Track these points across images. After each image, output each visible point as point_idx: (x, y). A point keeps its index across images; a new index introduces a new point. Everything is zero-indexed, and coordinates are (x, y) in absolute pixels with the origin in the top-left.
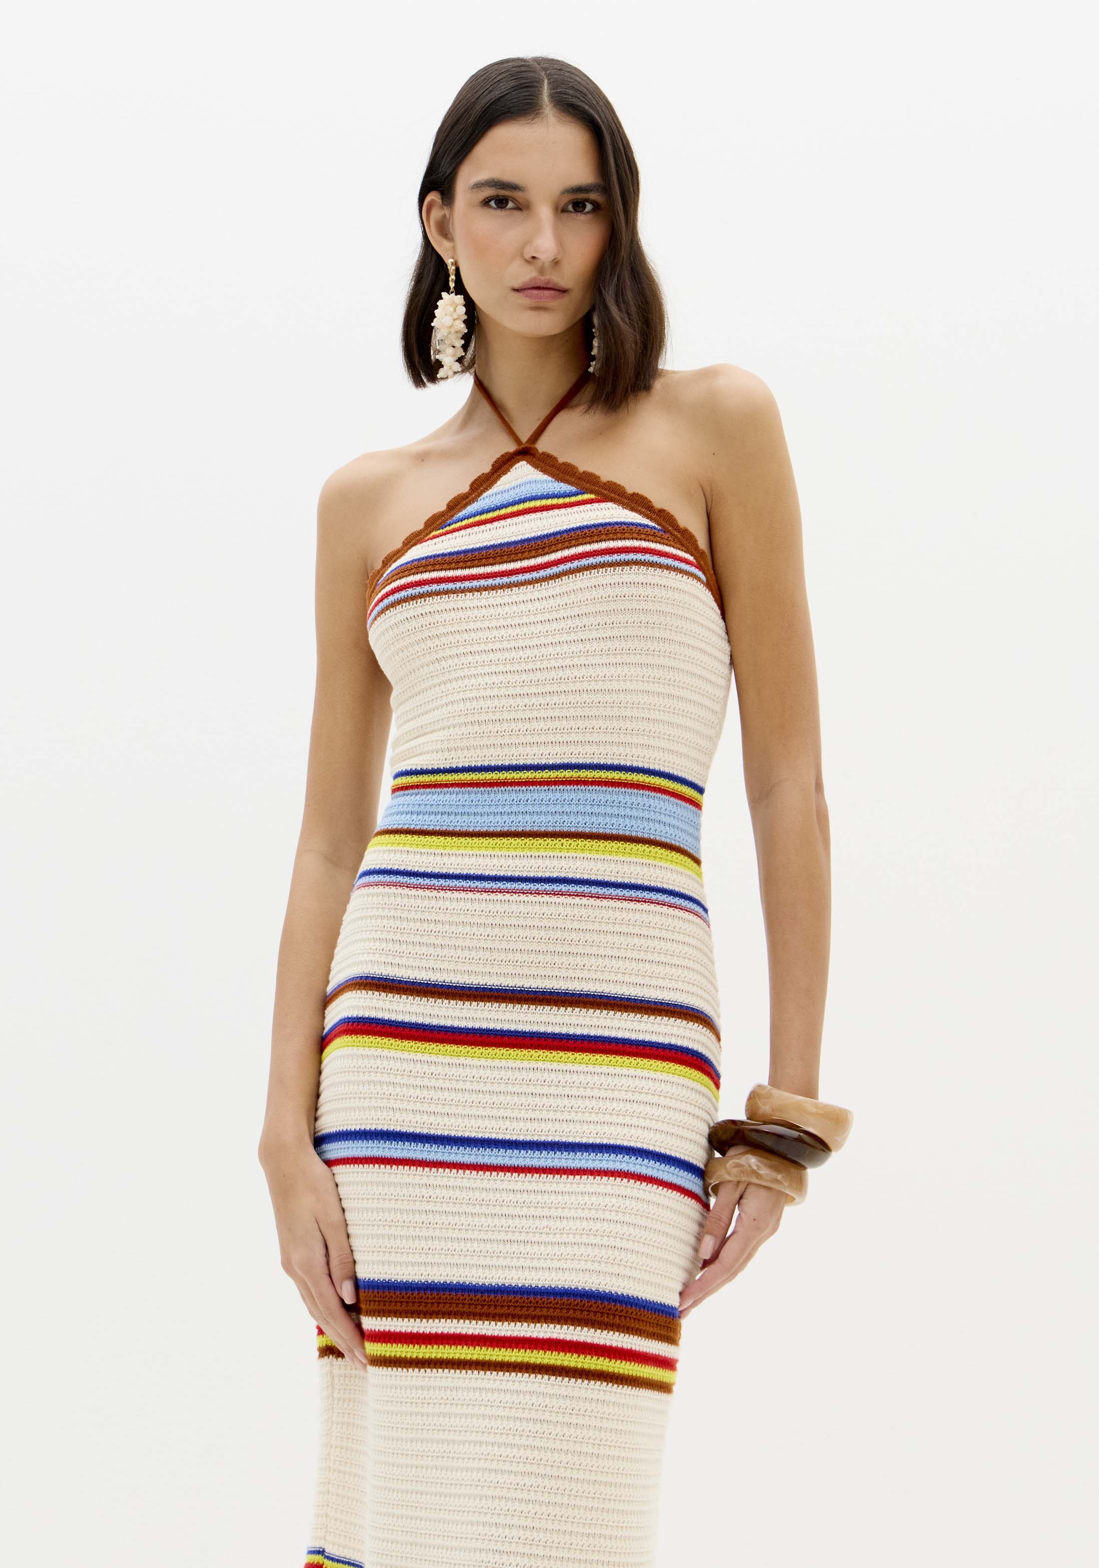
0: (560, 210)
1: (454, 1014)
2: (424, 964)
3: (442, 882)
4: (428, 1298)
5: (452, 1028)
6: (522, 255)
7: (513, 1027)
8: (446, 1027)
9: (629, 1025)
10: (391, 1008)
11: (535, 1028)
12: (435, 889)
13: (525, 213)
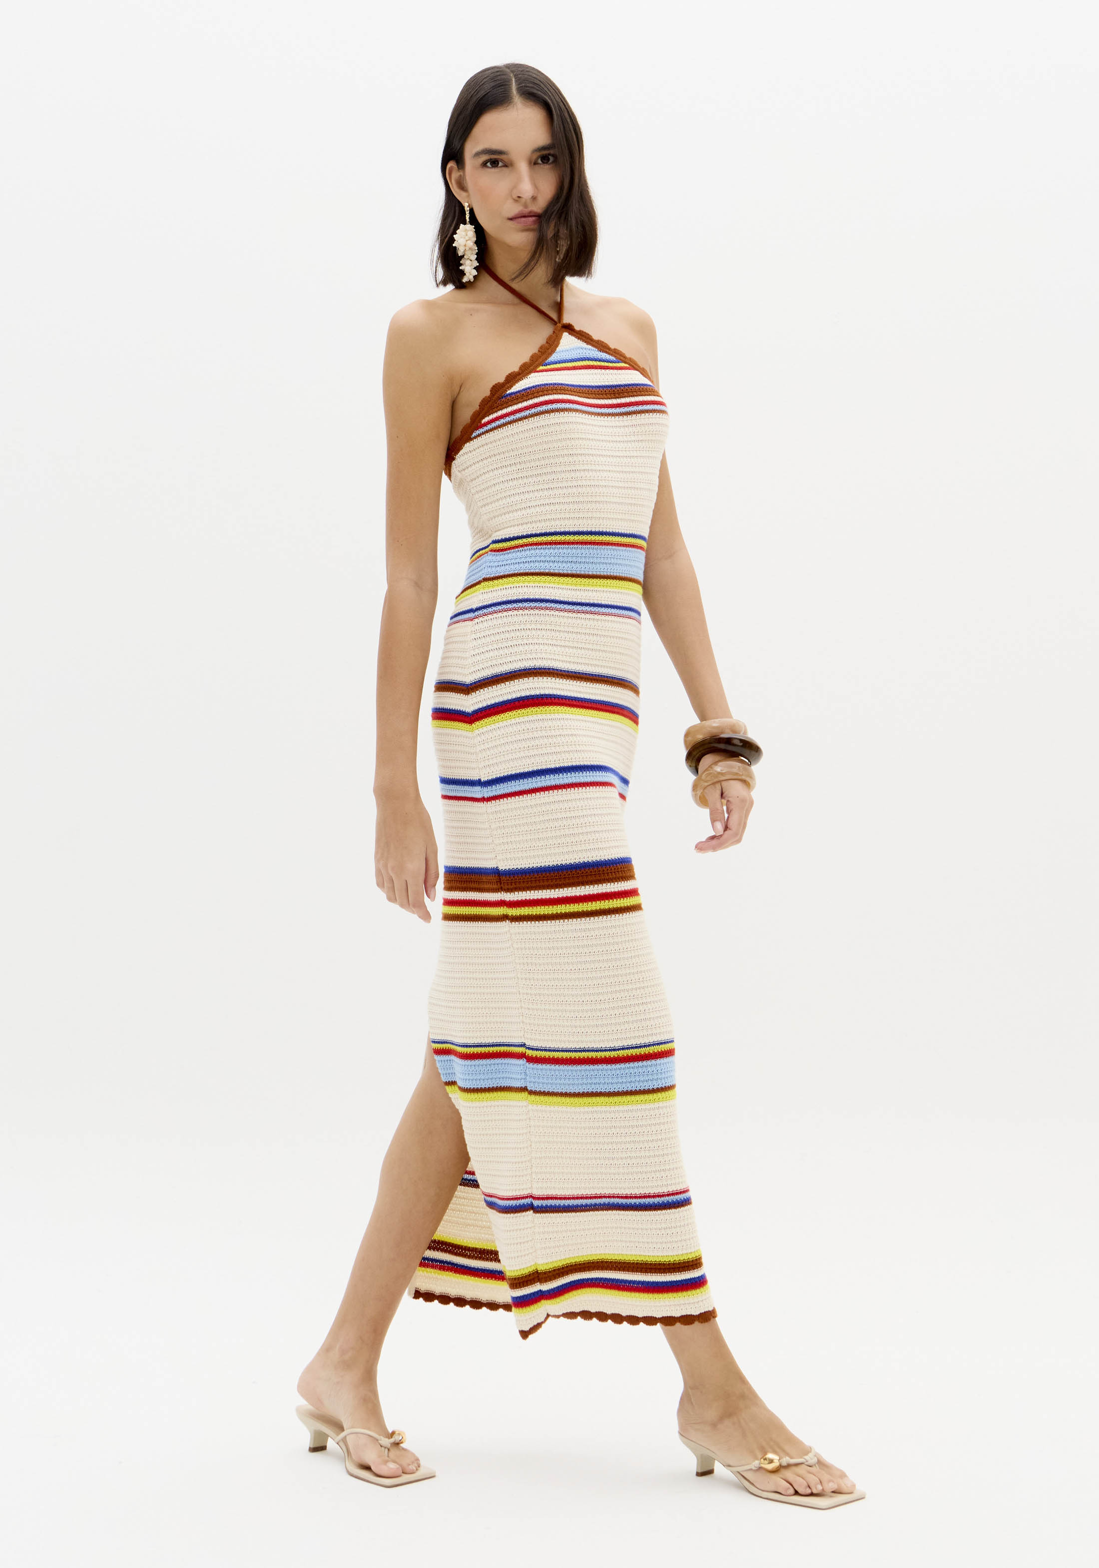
0: (532, 164)
6: (512, 196)
13: (510, 168)
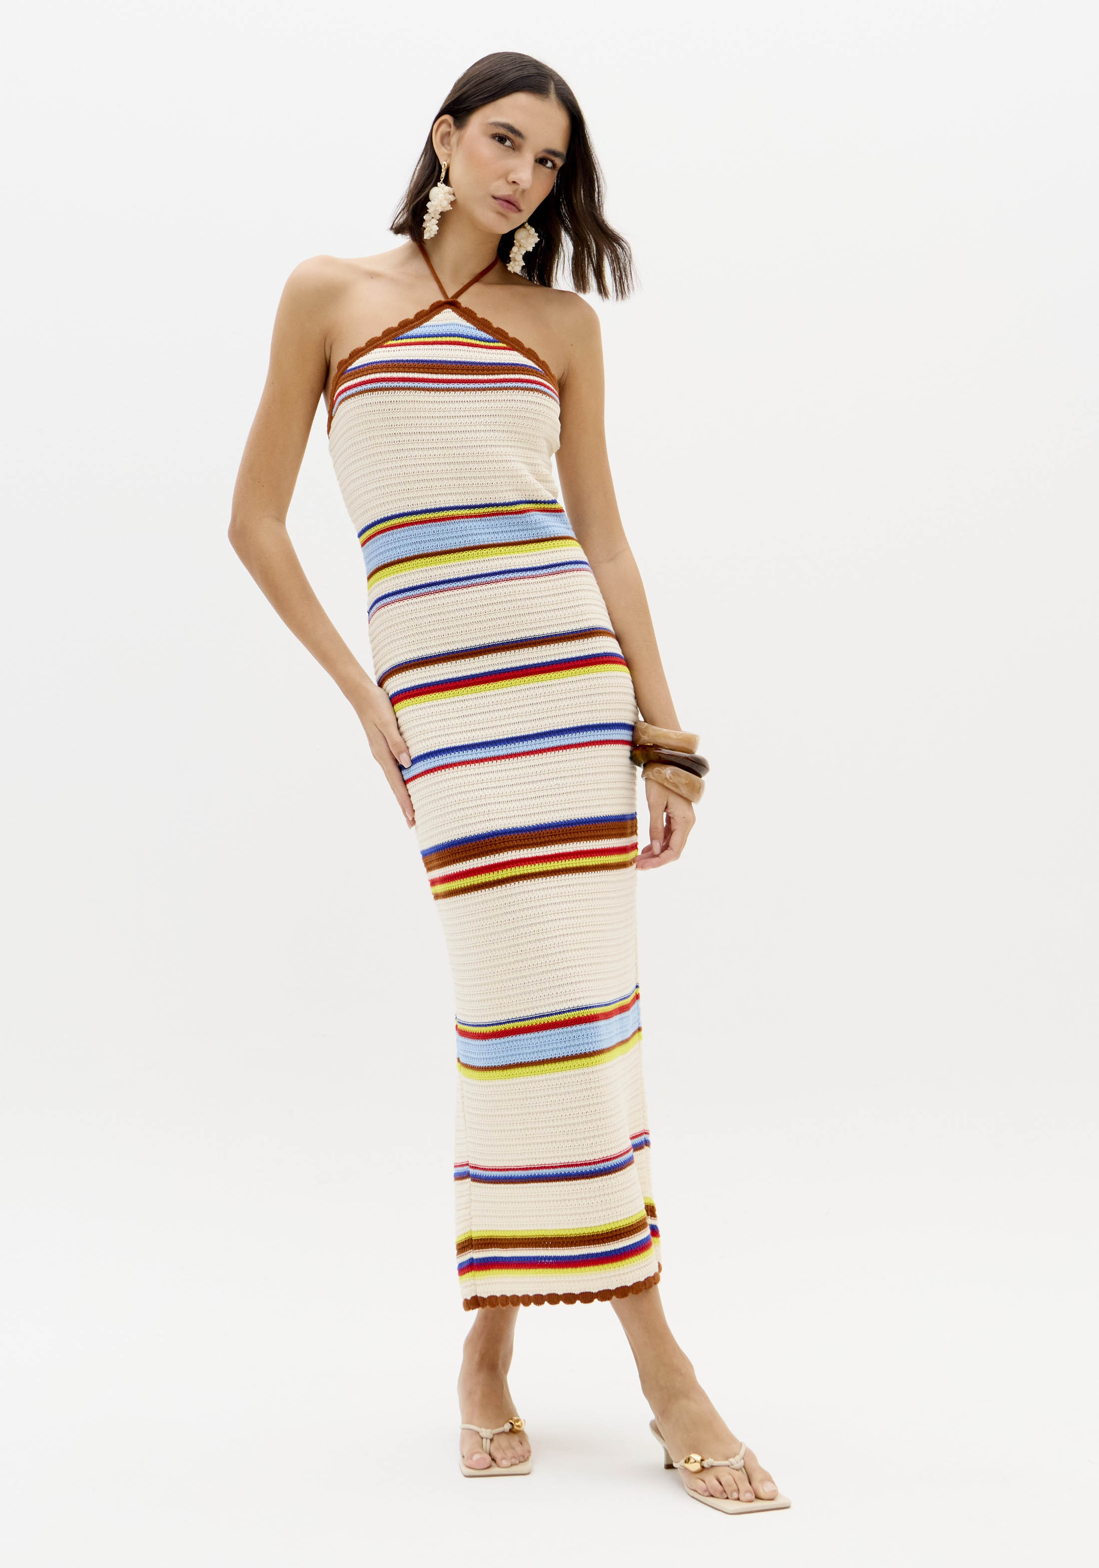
1: (470, 667)
2: (442, 641)
3: (434, 588)
4: (496, 841)
5: (472, 675)
6: (506, 178)
7: (509, 666)
8: (468, 676)
9: (577, 648)
10: (430, 675)
11: (522, 664)
12: (431, 593)
